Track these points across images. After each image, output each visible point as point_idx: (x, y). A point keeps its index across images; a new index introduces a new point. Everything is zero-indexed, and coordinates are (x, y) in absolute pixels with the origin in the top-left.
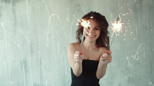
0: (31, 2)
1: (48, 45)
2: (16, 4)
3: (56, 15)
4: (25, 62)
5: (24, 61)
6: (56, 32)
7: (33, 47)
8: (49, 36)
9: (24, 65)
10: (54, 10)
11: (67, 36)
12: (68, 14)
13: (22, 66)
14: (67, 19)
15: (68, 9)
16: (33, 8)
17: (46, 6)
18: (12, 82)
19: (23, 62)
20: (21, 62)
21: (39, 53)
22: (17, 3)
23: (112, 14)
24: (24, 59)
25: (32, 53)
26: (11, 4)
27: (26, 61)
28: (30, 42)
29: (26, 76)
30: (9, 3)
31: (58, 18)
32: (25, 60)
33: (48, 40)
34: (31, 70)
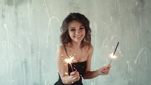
1: (47, 46)
2: (18, 7)
4: (26, 62)
5: (25, 61)
6: (56, 34)
9: (25, 65)
10: (54, 13)
13: (22, 66)
16: (34, 11)
18: (13, 81)
21: (39, 54)
22: (19, 6)
23: (112, 18)
24: (25, 59)
25: (32, 53)
27: (26, 61)
30: (12, 5)
31: (58, 21)
32: (26, 60)
33: (47, 42)
34: (31, 70)
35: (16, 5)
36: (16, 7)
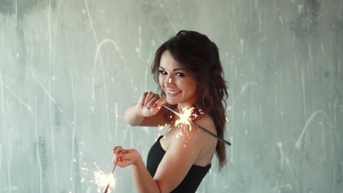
0: (58, 13)
1: (92, 108)
2: (25, 16)
3: (113, 42)
4: (43, 145)
5: (40, 141)
6: (113, 80)
7: (61, 111)
8: (96, 88)
10: (109, 31)
11: (136, 89)
12: (140, 39)
14: (138, 50)
15: (140, 28)
16: (62, 25)
17: (91, 21)
18: (15, 188)
19: (39, 145)
20: (35, 145)
22: (28, 14)
23: (242, 42)
24: (40, 138)
25: (58, 124)
26: (15, 16)
27: (44, 141)
28: (53, 100)
29: (44, 176)
30: (11, 13)
31: (117, 48)
32: (42, 140)
35: (20, 11)
36: (20, 17)
